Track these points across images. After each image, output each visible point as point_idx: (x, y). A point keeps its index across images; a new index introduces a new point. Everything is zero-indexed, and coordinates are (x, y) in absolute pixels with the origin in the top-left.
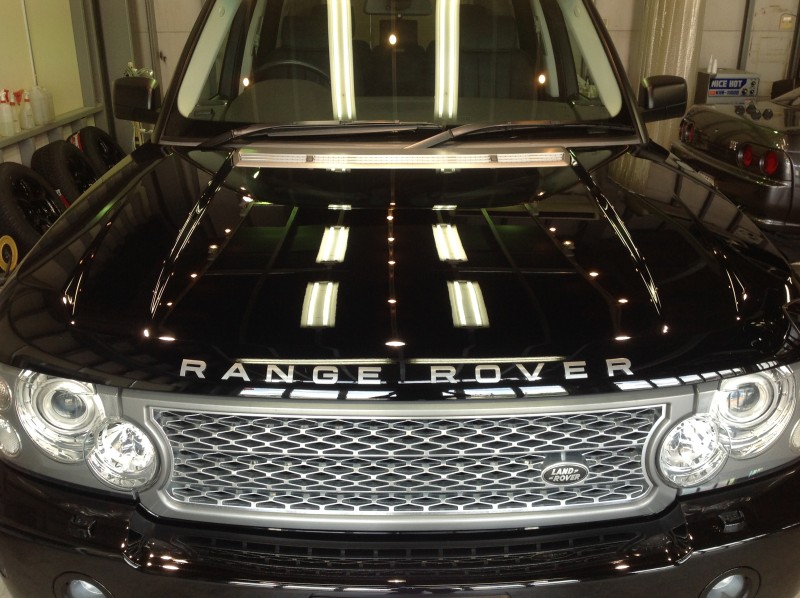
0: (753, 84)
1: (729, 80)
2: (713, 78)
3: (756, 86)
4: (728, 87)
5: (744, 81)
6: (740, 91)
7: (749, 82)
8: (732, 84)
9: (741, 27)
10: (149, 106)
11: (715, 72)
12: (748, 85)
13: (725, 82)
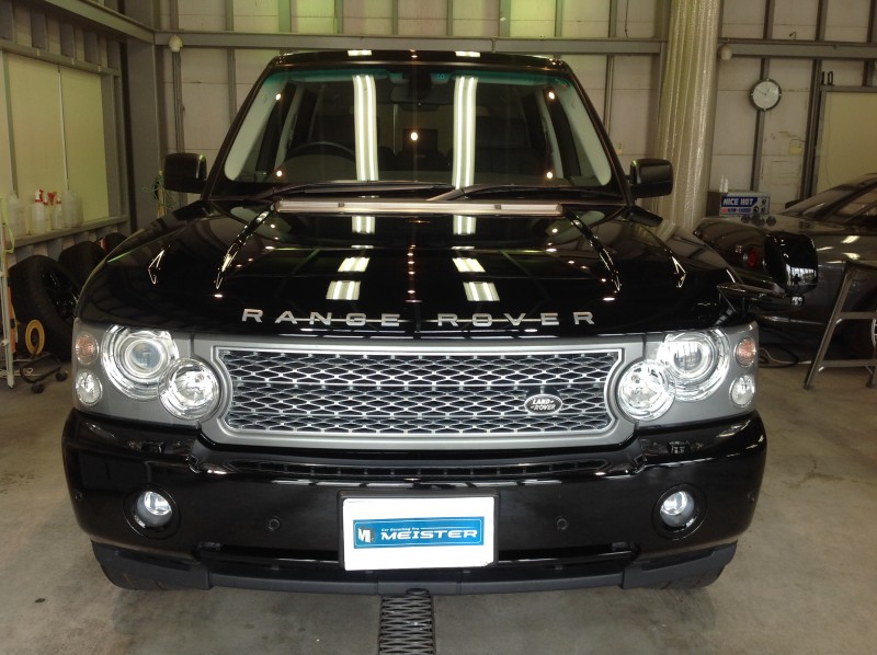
0: (764, 202)
1: (740, 198)
2: (725, 196)
3: (767, 204)
4: (739, 205)
5: (755, 199)
6: (752, 208)
7: (760, 200)
8: (743, 202)
9: (752, 153)
10: (197, 176)
11: (726, 191)
12: (759, 204)
13: (736, 200)
